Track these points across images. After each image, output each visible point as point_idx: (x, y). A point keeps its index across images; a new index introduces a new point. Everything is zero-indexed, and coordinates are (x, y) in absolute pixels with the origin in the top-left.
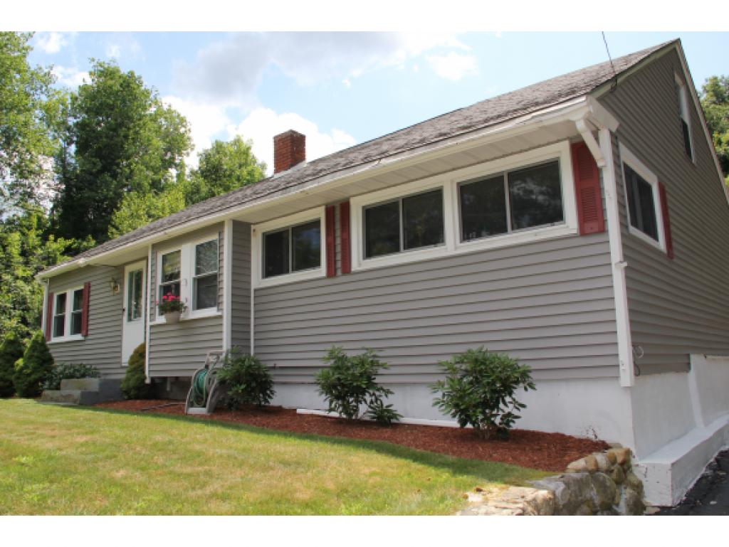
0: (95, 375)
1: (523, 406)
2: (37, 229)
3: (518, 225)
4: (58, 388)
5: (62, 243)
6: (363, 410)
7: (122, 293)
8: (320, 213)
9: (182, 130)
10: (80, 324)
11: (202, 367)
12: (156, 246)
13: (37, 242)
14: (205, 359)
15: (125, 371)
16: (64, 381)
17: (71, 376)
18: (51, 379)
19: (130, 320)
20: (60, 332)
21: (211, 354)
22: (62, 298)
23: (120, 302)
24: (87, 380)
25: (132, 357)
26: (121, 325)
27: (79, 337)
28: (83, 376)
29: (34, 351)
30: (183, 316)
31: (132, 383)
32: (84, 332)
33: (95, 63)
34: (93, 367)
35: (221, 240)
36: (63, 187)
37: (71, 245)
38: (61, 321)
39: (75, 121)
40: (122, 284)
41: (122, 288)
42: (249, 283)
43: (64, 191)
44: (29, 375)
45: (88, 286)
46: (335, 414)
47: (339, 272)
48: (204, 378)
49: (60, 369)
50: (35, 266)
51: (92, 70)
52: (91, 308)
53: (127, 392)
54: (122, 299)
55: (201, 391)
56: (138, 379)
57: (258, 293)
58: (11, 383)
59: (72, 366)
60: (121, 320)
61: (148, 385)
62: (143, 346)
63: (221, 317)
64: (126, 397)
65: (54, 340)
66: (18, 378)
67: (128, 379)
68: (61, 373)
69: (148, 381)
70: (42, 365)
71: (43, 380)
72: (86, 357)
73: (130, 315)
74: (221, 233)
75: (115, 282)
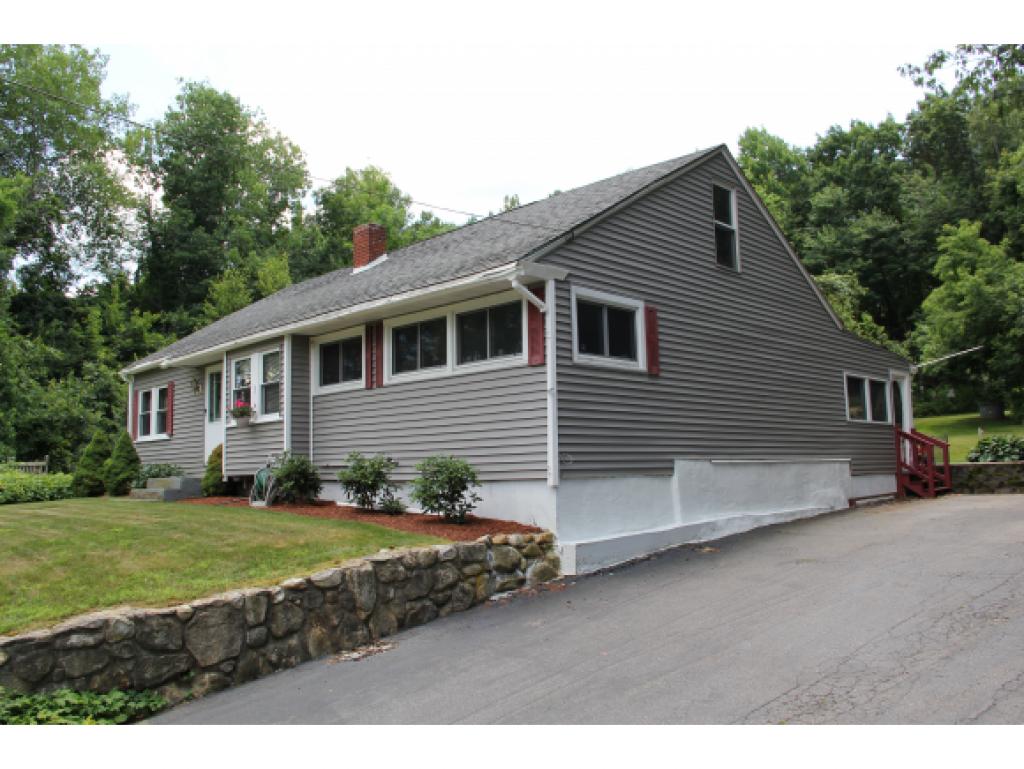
0: (178, 474)
1: (480, 499)
2: (119, 302)
3: (495, 354)
4: (144, 486)
5: (149, 317)
6: (378, 500)
7: (203, 394)
8: (361, 331)
9: (296, 162)
10: (165, 424)
11: (265, 466)
12: (230, 353)
13: (121, 316)
14: (267, 459)
15: (204, 470)
16: (150, 480)
17: (156, 476)
18: (138, 478)
19: (211, 420)
20: (146, 431)
21: (273, 455)
22: (147, 396)
23: (201, 403)
24: (173, 478)
25: (211, 457)
26: (203, 426)
27: (164, 436)
28: (169, 475)
29: (121, 451)
30: (252, 420)
31: (211, 481)
32: (169, 432)
33: (183, 84)
34: (178, 466)
35: (282, 352)
36: (149, 244)
37: (159, 320)
38: (146, 419)
39: (161, 159)
40: (203, 384)
41: (203, 388)
42: (308, 391)
43: (149, 250)
44: (117, 474)
45: (172, 385)
46: (354, 505)
47: (375, 386)
48: (264, 476)
49: (146, 469)
50: (119, 346)
51: (181, 93)
52: (175, 407)
53: (206, 490)
54: (203, 400)
55: (261, 487)
56: (215, 478)
57: (316, 401)
58: (101, 482)
59: (157, 465)
60: (203, 421)
61: (225, 483)
62: (220, 447)
63: (281, 422)
64: (205, 494)
65: (141, 439)
66: (107, 477)
67: (207, 478)
68: (148, 472)
69: (225, 480)
70: (129, 464)
71: (129, 479)
72: (169, 456)
73: (211, 415)
74: (282, 346)
75: (197, 383)
